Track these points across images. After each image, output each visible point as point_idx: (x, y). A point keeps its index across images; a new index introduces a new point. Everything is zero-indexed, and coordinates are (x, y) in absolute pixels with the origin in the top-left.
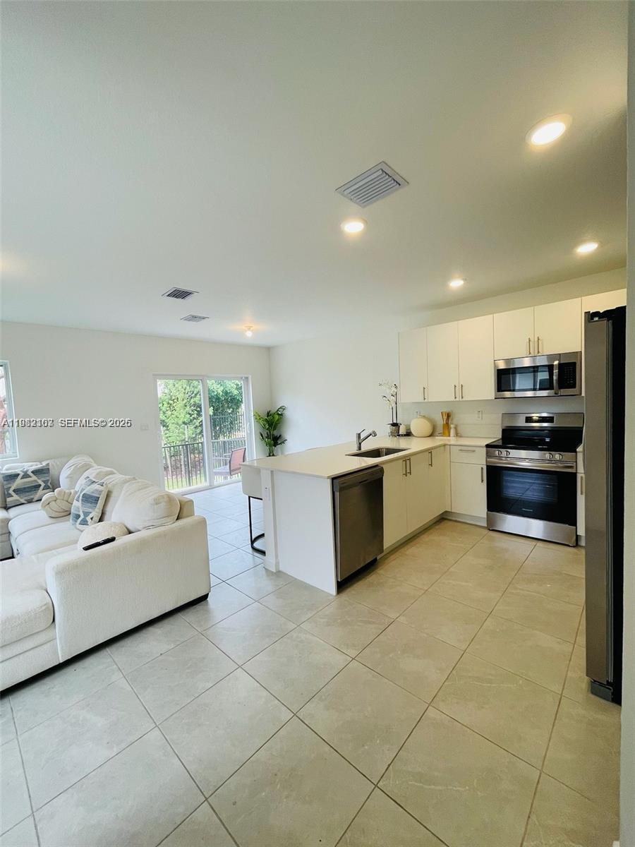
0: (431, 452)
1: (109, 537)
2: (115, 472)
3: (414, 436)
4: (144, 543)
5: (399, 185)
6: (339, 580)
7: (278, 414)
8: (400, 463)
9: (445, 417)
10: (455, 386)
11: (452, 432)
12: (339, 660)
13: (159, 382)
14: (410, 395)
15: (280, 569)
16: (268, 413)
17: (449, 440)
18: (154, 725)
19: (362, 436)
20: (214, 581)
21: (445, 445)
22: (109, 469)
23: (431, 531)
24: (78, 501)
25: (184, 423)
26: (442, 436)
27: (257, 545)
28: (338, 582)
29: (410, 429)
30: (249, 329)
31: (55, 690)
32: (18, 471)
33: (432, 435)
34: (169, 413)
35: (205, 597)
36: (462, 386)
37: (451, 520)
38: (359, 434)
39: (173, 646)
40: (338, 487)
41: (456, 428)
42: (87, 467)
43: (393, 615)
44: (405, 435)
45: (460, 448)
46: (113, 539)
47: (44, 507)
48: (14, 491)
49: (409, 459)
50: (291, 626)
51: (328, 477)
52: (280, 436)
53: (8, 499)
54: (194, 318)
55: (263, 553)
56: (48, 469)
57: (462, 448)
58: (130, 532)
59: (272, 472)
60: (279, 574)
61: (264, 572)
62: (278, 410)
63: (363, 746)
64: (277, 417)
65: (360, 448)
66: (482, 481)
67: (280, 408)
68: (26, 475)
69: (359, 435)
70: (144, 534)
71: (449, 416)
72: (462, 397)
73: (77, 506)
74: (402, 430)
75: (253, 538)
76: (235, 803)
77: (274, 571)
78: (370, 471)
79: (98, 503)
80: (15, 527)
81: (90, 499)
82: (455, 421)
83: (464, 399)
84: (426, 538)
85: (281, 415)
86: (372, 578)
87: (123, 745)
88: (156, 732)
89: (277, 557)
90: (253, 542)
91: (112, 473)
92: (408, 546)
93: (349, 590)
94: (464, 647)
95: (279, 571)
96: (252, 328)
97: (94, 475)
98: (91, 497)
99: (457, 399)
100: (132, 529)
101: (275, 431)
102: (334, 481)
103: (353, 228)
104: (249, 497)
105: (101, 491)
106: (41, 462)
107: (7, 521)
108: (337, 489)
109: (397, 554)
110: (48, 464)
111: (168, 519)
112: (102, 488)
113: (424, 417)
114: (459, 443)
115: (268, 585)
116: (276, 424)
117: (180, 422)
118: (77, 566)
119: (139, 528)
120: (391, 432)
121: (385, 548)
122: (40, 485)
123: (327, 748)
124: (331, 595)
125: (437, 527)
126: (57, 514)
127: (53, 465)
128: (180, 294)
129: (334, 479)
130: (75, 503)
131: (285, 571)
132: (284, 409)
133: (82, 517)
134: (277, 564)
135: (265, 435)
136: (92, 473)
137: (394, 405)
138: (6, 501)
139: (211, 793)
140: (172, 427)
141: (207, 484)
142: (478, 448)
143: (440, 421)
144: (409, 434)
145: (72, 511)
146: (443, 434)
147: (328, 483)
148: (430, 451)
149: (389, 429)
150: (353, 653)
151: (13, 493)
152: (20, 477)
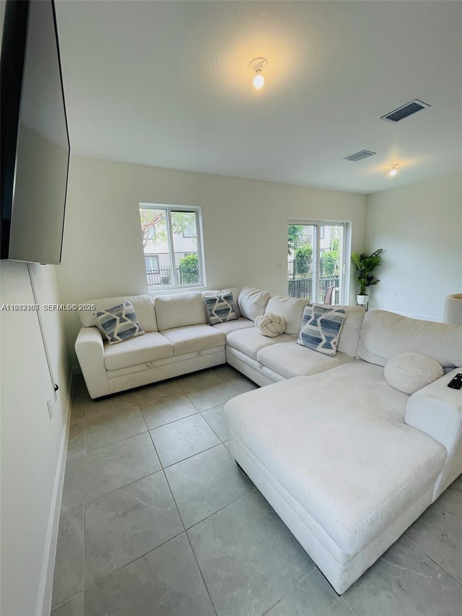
32: (215, 297)
48: (215, 312)
53: (212, 318)
56: (232, 296)
68: (221, 300)
81: (332, 325)
106: (228, 291)
107: (225, 335)
110: (231, 291)
112: (343, 316)
122: (229, 309)
127: (233, 293)
133: (324, 341)
138: (210, 320)
151: (214, 314)
152: (217, 301)
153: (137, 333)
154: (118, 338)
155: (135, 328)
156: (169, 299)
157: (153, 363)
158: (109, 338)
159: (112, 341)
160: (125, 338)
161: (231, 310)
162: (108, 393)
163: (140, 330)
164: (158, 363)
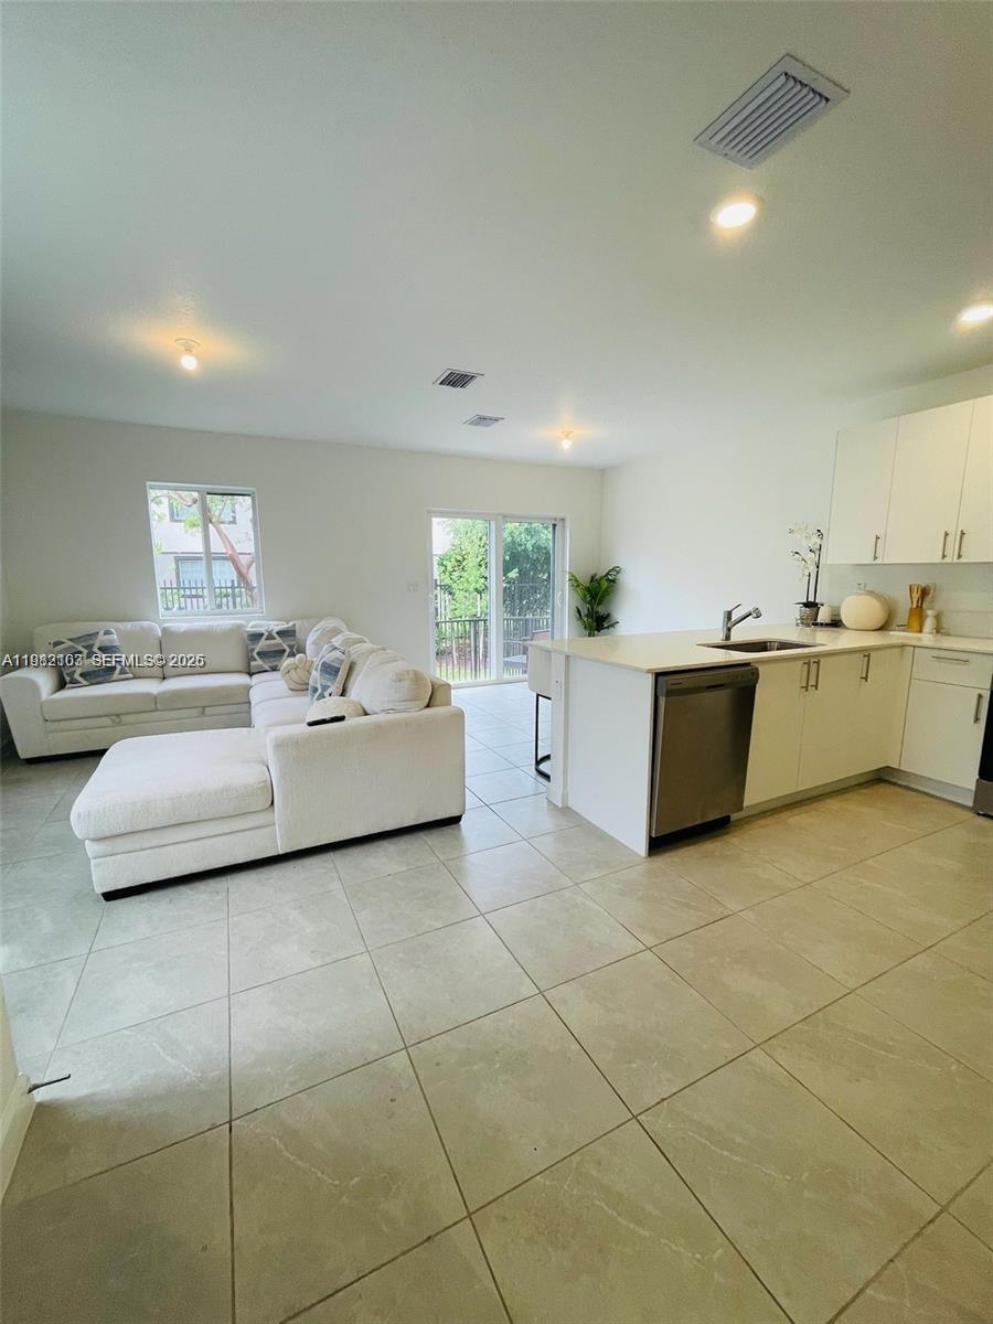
0: (869, 656)
1: (339, 715)
2: (365, 639)
3: (845, 627)
4: (379, 729)
5: (827, 100)
6: (653, 835)
7: (608, 580)
8: (798, 665)
9: (916, 596)
10: (946, 534)
11: (929, 624)
12: (627, 944)
13: (435, 520)
14: (846, 551)
15: (570, 805)
16: (592, 578)
17: (920, 639)
18: (364, 949)
19: (734, 617)
20: (470, 800)
21: (903, 646)
22: (358, 636)
23: (848, 796)
24: (316, 669)
25: (476, 590)
26: (904, 631)
27: (543, 767)
28: (650, 837)
29: (839, 615)
30: (567, 436)
31: (272, 881)
32: (262, 630)
33: (884, 628)
34: (456, 574)
35: (456, 820)
36: (963, 533)
37: (895, 784)
38: (730, 613)
39: (404, 869)
40: (664, 689)
41: (938, 618)
42: (336, 631)
43: (732, 905)
44: (827, 625)
45: (936, 653)
46: (341, 719)
47: (283, 676)
48: (258, 654)
49: (818, 663)
50: (565, 882)
51: (649, 671)
52: (608, 615)
53: (253, 663)
54: (482, 420)
55: (547, 777)
56: (294, 631)
57: (942, 654)
58: (366, 714)
59: (567, 657)
60: (566, 811)
61: (545, 804)
62: (608, 574)
63: (630, 1062)
64: (605, 584)
65: (728, 637)
66: (977, 719)
67: (613, 570)
68: (270, 637)
69: (729, 615)
70: (382, 718)
71: (924, 592)
72: (959, 556)
73: (316, 676)
74: (823, 616)
75: (539, 757)
76: (438, 1064)
77: (560, 806)
78: (731, 670)
79: (340, 674)
80: (254, 696)
81: (330, 670)
82: (939, 605)
83: (963, 560)
84: (833, 804)
85: (613, 581)
86: (711, 847)
87: (328, 960)
88: (366, 957)
89: (565, 787)
90: (538, 762)
91: (363, 641)
92: (796, 811)
93: (668, 855)
94: (852, 984)
95: (568, 808)
96: (571, 436)
97: (340, 642)
98: (330, 666)
99: (947, 560)
100: (369, 712)
101: (600, 607)
102: (660, 678)
103: (735, 215)
104: (538, 695)
105: (342, 661)
106: (288, 623)
107: (248, 688)
108: (663, 690)
109: (769, 820)
110: (294, 625)
111: (412, 704)
112: (344, 657)
113: (873, 592)
114: (938, 645)
115: (547, 822)
116: (603, 597)
117: (471, 589)
118: (297, 742)
119: (376, 710)
120: (802, 619)
121: (745, 805)
122: (284, 651)
123: (575, 1046)
124: (639, 856)
125: (863, 791)
126: (298, 687)
127: (300, 629)
128: (457, 380)
129: (659, 675)
130: (314, 672)
131: (574, 808)
132: (618, 572)
133: (320, 691)
134: (565, 797)
135: (584, 612)
136: (336, 641)
137: (813, 569)
138: (249, 666)
139: (413, 1042)
140: (459, 595)
141: (494, 678)
142: (975, 656)
143: (904, 602)
144: (836, 623)
145: (311, 683)
146: (906, 627)
147: (649, 680)
148: (866, 653)
149: (797, 612)
150: (650, 940)
151: (256, 656)
152: (264, 637)
153: (116, 675)
154: (80, 679)
155: (114, 668)
156: (182, 630)
157: (122, 717)
158: (68, 679)
159: (71, 683)
160: (93, 681)
161: (287, 653)
162: (46, 753)
163: (123, 672)
164: (130, 718)
